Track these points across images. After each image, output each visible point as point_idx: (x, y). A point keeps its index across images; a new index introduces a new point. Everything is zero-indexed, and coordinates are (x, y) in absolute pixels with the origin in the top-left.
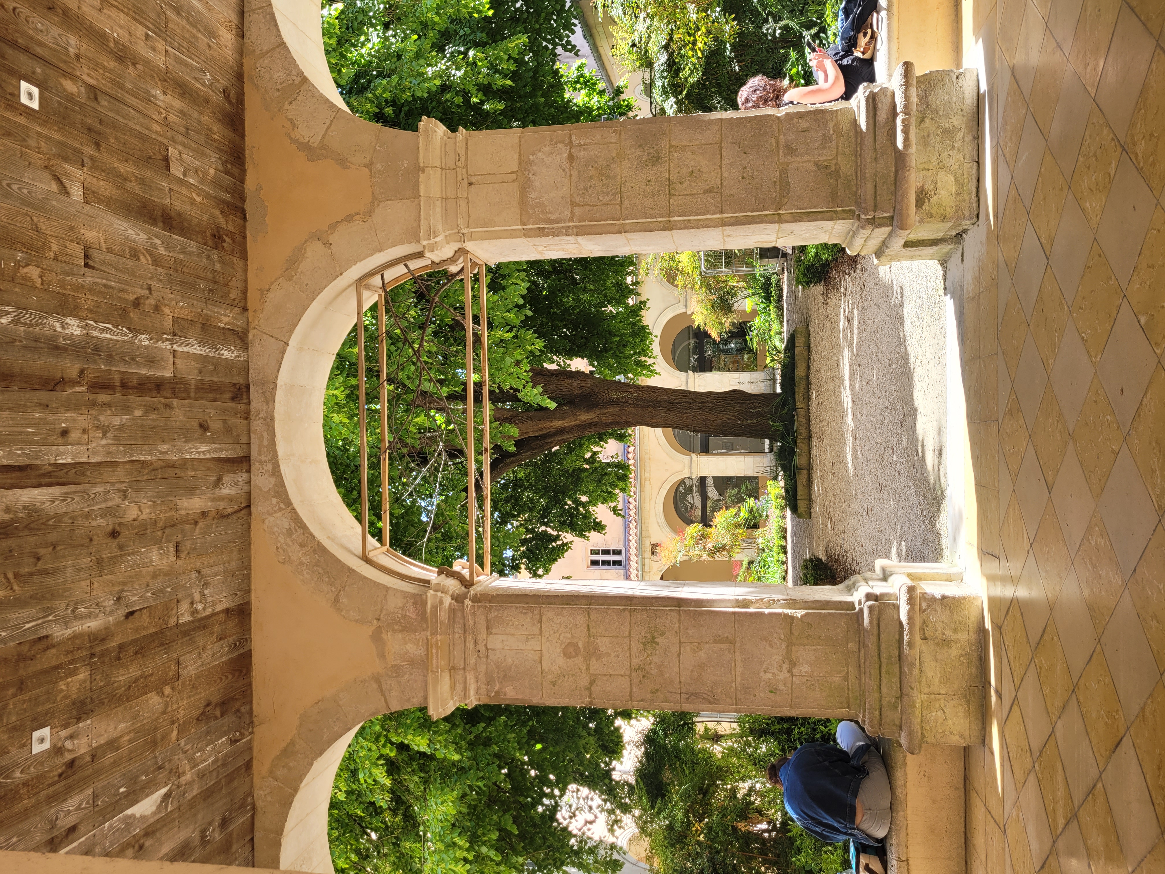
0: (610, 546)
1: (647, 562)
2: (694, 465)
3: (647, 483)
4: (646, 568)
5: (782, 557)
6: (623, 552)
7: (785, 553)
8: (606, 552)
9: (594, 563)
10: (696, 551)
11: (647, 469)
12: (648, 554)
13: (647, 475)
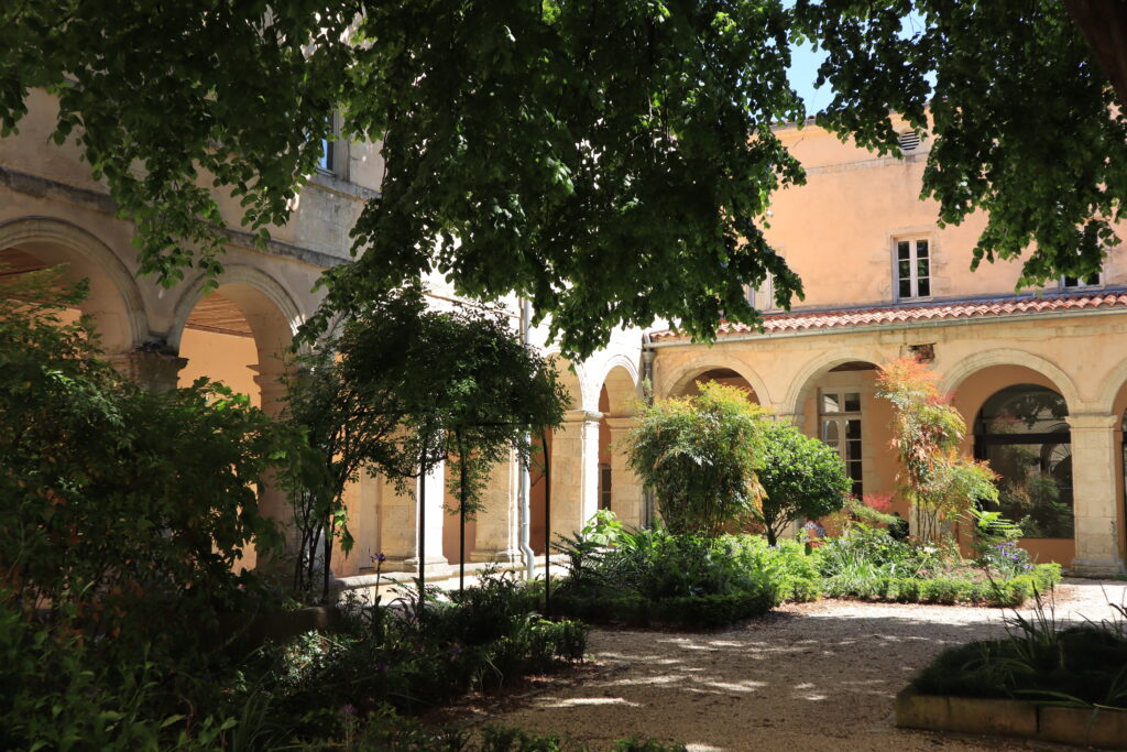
0: (935, 274)
1: (899, 338)
2: (1093, 421)
3: (1052, 332)
4: (887, 338)
5: (893, 593)
6: (925, 299)
7: (901, 600)
8: (924, 269)
9: (904, 250)
10: (908, 425)
11: (1081, 332)
12: (913, 339)
13: (1069, 331)
